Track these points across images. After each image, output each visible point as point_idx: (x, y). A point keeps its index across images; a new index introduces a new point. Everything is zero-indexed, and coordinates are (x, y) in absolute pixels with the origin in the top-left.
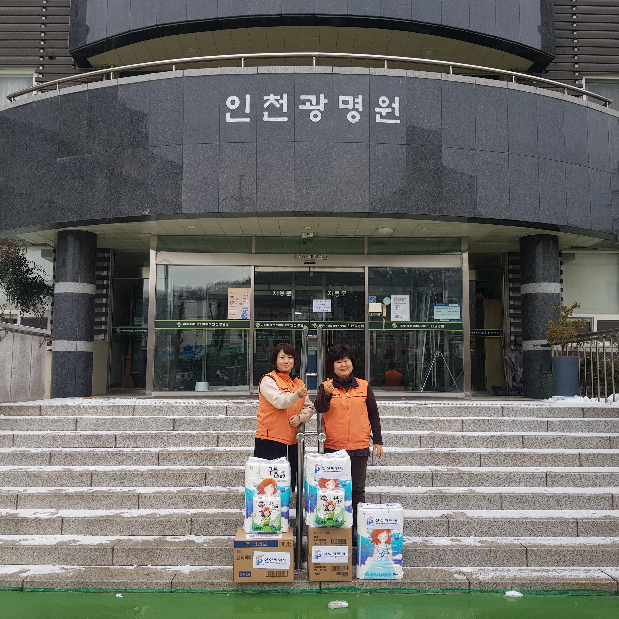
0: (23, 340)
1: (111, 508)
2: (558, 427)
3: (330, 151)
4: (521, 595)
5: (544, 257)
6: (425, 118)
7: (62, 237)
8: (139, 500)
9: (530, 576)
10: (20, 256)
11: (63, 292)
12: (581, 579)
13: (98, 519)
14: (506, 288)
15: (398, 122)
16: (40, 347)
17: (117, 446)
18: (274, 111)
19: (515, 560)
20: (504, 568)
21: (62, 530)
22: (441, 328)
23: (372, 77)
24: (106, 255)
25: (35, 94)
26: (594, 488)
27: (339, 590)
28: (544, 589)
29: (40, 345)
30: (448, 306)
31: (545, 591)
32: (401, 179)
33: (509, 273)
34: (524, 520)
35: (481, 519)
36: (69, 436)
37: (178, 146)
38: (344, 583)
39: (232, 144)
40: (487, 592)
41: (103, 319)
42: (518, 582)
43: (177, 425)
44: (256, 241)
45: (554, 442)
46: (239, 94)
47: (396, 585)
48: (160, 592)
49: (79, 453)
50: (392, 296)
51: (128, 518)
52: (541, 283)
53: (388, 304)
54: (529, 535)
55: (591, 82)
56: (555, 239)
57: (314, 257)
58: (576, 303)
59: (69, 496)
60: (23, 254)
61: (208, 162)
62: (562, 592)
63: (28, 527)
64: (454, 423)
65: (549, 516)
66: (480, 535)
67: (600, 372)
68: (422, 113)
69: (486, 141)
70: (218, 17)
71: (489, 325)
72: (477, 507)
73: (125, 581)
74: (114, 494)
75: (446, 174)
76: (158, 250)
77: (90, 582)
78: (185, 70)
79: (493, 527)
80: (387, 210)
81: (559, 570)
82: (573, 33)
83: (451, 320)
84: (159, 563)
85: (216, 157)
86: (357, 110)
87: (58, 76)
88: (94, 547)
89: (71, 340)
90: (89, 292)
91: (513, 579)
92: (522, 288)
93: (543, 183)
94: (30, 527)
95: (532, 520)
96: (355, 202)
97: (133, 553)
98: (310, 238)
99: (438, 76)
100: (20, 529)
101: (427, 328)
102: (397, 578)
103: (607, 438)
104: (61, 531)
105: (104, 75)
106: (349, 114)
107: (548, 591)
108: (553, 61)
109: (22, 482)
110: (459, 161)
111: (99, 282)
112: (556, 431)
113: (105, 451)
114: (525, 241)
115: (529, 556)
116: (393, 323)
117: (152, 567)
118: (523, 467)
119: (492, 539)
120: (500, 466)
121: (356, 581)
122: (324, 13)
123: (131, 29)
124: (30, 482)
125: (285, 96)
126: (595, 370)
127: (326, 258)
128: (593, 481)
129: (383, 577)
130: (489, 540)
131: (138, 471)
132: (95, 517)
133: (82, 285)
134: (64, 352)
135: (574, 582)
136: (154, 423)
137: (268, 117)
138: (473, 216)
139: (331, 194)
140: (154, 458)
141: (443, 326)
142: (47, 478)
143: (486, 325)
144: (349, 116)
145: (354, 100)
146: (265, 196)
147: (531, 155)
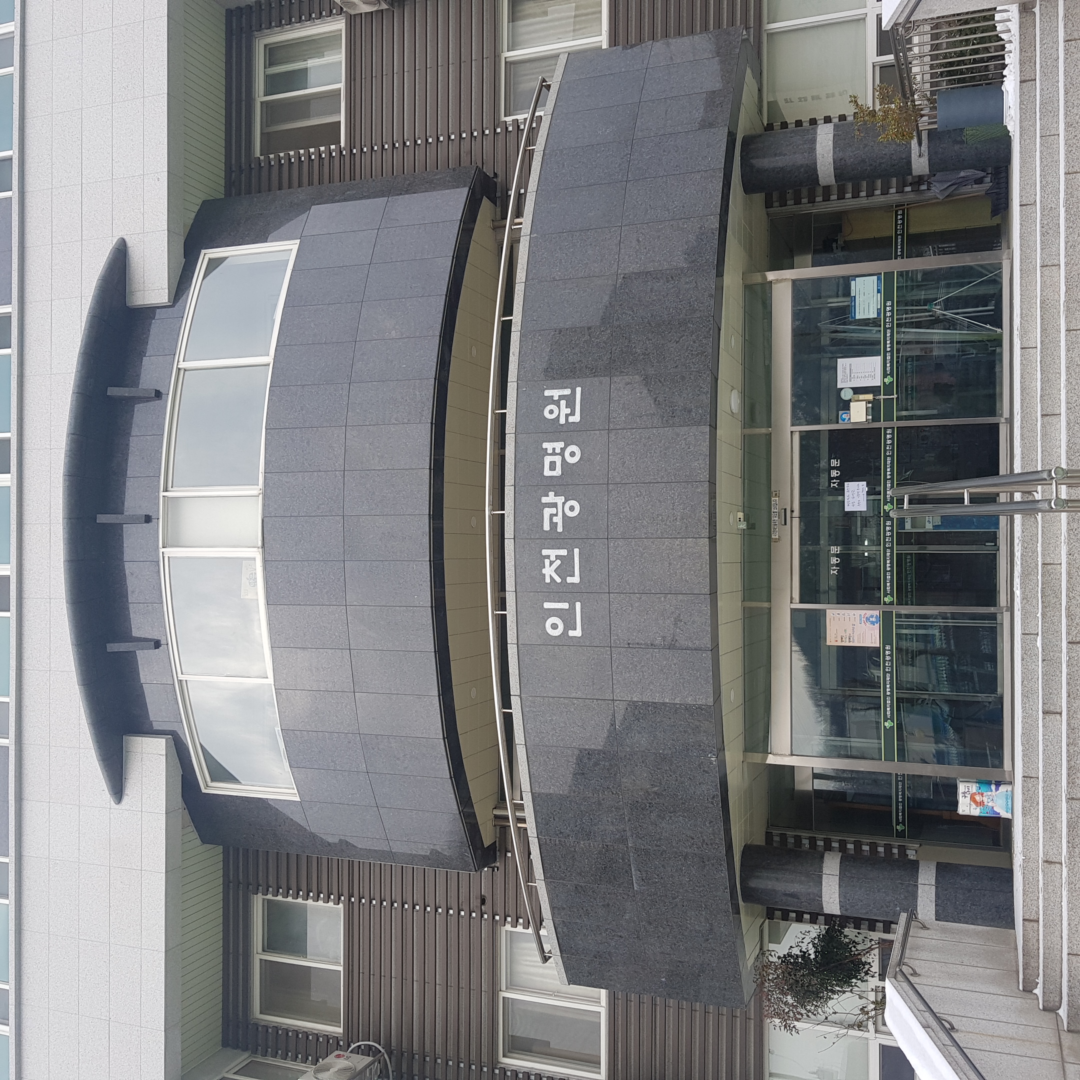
0: (916, 948)
2: (1050, 120)
3: (620, 487)
5: (776, 155)
7: (750, 895)
11: (838, 900)
14: (824, 207)
15: (579, 390)
16: (928, 929)
18: (565, 569)
22: (892, 306)
23: (518, 430)
29: (924, 927)
30: (855, 297)
32: (661, 382)
33: (800, 203)
37: (616, 708)
43: (1052, 708)
45: (1074, 125)
46: (543, 618)
50: (839, 387)
52: (817, 155)
53: (851, 392)
55: (509, 109)
56: (748, 141)
58: (850, 102)
61: (638, 665)
64: (1045, 279)
70: (433, 650)
75: (652, 316)
78: (511, 693)
80: (706, 399)
82: (442, 141)
83: (879, 291)
86: (563, 450)
90: (838, 861)
92: (825, 184)
93: (665, 170)
96: (694, 448)
99: (515, 337)
101: (892, 328)
103: (1067, 45)
106: (568, 461)
108: (481, 168)
112: (1058, 122)
116: (884, 383)
122: (428, 503)
123: (449, 777)
125: (545, 552)
127: (778, 492)
133: (825, 870)
134: (936, 905)
136: (1049, 744)
137: (574, 576)
138: (715, 271)
139: (683, 484)
141: (889, 303)
143: (886, 234)
144: (571, 460)
145: (550, 455)
146: (686, 580)
147: (624, 191)
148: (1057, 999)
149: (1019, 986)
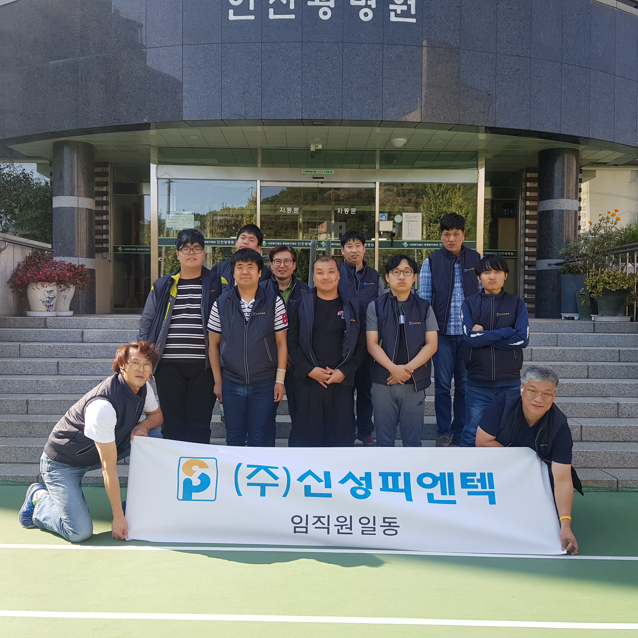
2: (567, 340)
3: (340, 52)
6: (443, 17)
7: (58, 148)
11: (62, 206)
15: (414, 20)
18: (280, 7)
24: (104, 170)
32: (416, 84)
36: (76, 347)
37: (177, 46)
39: (235, 45)
41: (104, 237)
44: (263, 155)
45: (563, 354)
49: (87, 362)
50: (403, 214)
52: (559, 200)
53: (400, 221)
57: (323, 171)
61: (210, 64)
68: (439, 11)
69: (507, 44)
71: (504, 245)
76: (159, 163)
85: (217, 58)
86: (369, 7)
89: (73, 256)
90: (89, 207)
94: (42, 429)
96: (366, 109)
98: (318, 151)
103: (617, 351)
106: (361, 11)
110: (478, 65)
111: (99, 199)
114: (544, 155)
116: (404, 242)
124: (39, 389)
133: (81, 199)
137: (274, 14)
138: (491, 126)
139: (341, 100)
142: (56, 385)
143: (500, 245)
144: (361, 14)
146: (271, 102)
147: (554, 60)
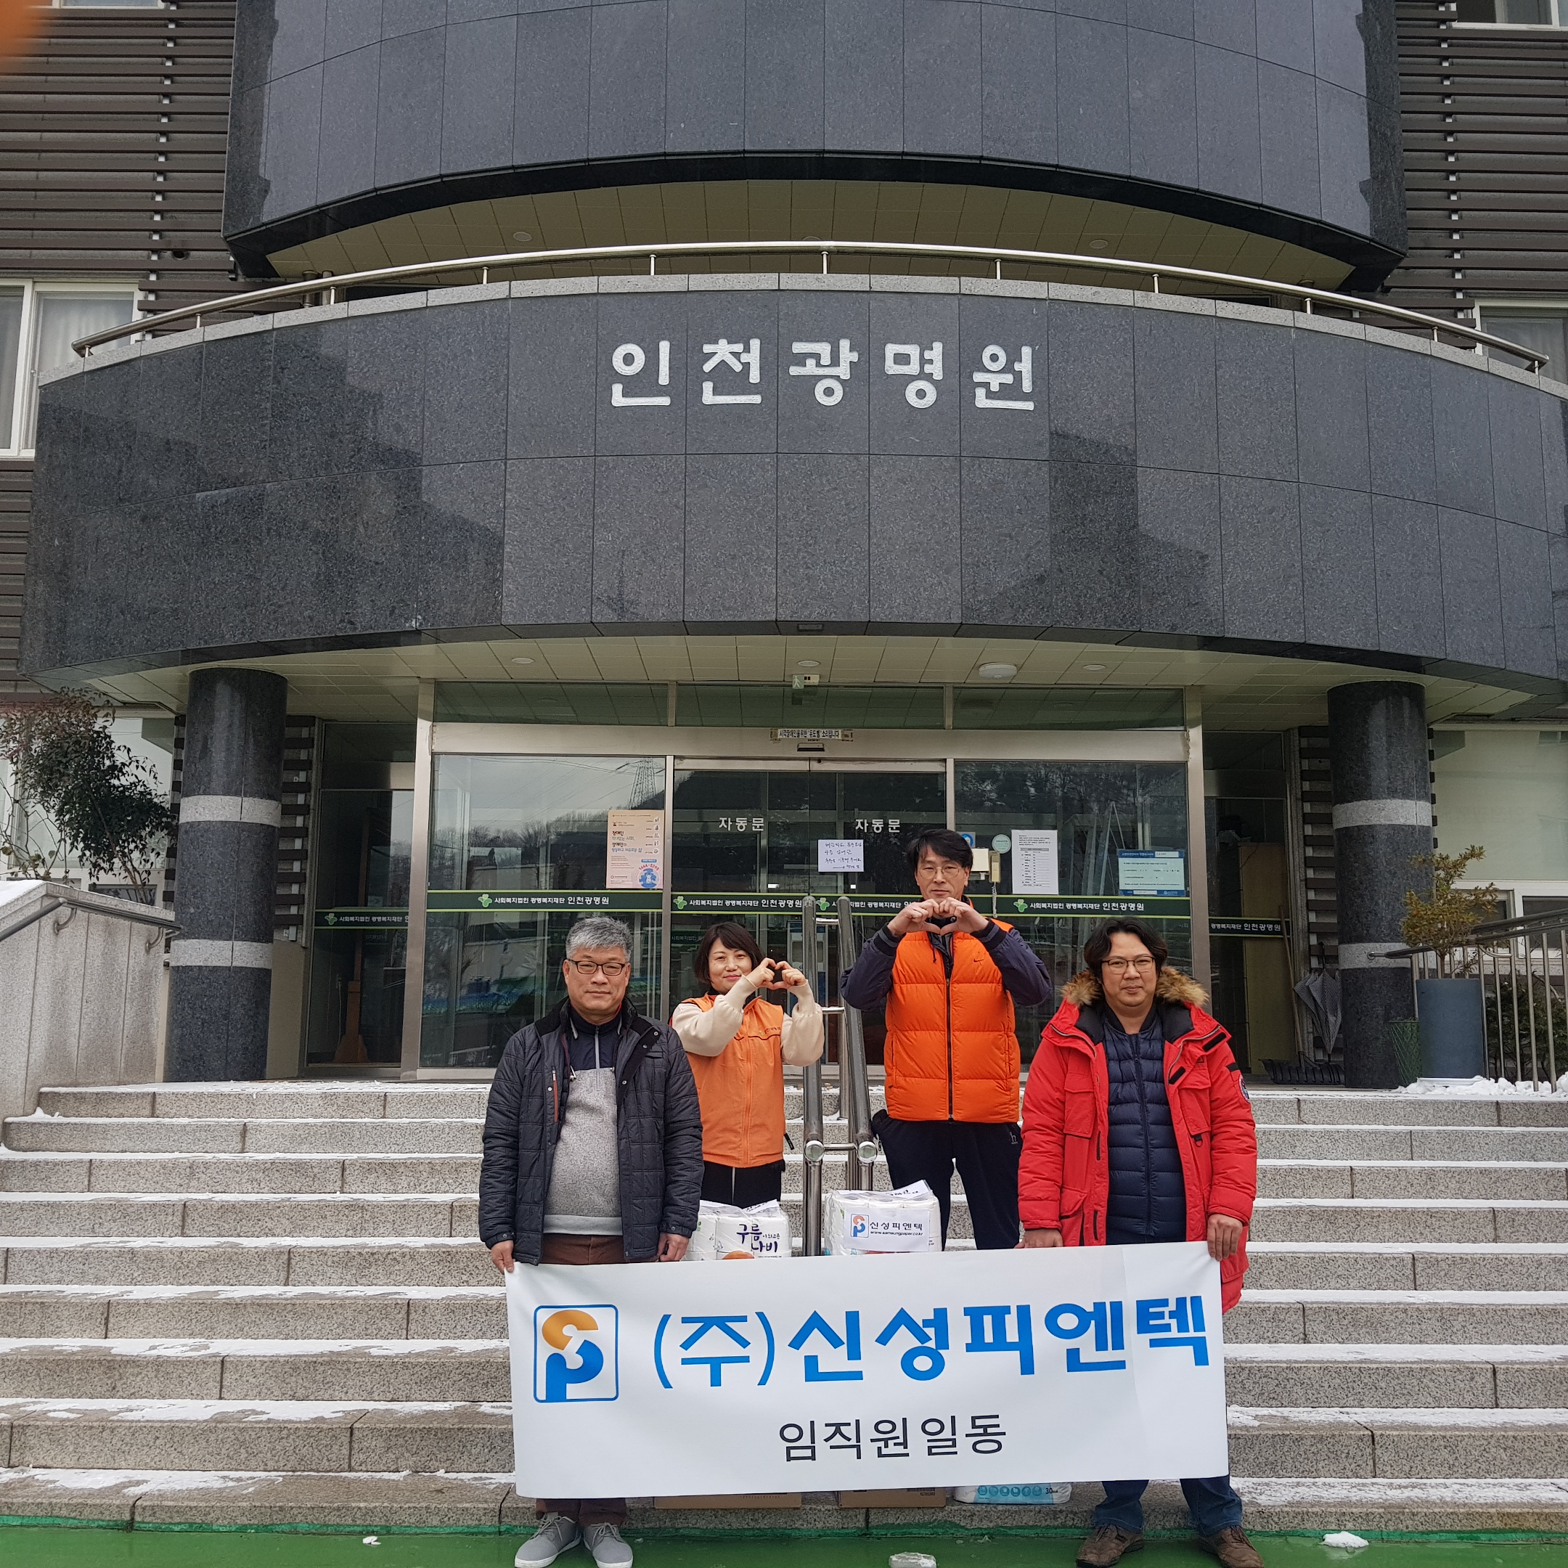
0: (110, 933)
1: (339, 1337)
2: (1436, 1147)
3: (863, 476)
4: (1364, 1543)
5: (1389, 737)
6: (1095, 398)
7: (202, 685)
8: (408, 1316)
9: (1384, 1497)
10: (98, 733)
11: (201, 819)
12: (1508, 1505)
13: (311, 1359)
14: (1294, 815)
15: (1029, 406)
16: (148, 951)
17: (347, 1188)
18: (727, 379)
19: (1344, 1462)
20: (1317, 1480)
21: (221, 1387)
23: (964, 299)
24: (305, 733)
25: (137, 341)
26: (1533, 1293)
27: (915, 1531)
28: (1420, 1528)
29: (150, 946)
30: (1154, 857)
31: (1423, 1533)
33: (1303, 779)
34: (1364, 1365)
35: (1257, 1362)
36: (228, 1166)
37: (493, 463)
38: (925, 1511)
39: (626, 460)
40: (1279, 1534)
41: (295, 889)
42: (1354, 1510)
44: (679, 697)
45: (1429, 1182)
46: (643, 340)
47: (1055, 1518)
48: (472, 1534)
49: (255, 1205)
50: (1014, 832)
51: (383, 1356)
52: (1384, 801)
54: (1375, 1403)
55: (1496, 314)
56: (1415, 693)
57: (821, 734)
58: (1473, 847)
59: (236, 1307)
60: (105, 727)
62: (1463, 1535)
63: (138, 1379)
65: (1423, 1358)
66: (1254, 1402)
67: (1535, 1018)
68: (1086, 385)
69: (1242, 454)
70: (590, 157)
71: (1255, 907)
72: (1246, 1336)
73: (385, 1504)
74: (347, 1301)
76: (436, 718)
77: (300, 1507)
78: (513, 282)
79: (1286, 1382)
80: (1004, 619)
81: (1455, 1486)
82: (1449, 198)
83: (1160, 892)
84: (465, 1466)
85: (585, 489)
86: (929, 377)
87: (195, 297)
88: (304, 1426)
89: (220, 939)
90: (266, 821)
91: (1341, 1504)
92: (1335, 813)
93: (1384, 556)
94: (142, 1380)
95: (1384, 1365)
97: (401, 1441)
98: (809, 689)
99: (1124, 297)
100: (119, 1384)
101: (1101, 911)
102: (1055, 1501)
103: (1560, 1174)
104: (218, 1390)
105: (308, 295)
106: (910, 387)
107: (1429, 1532)
108: (1401, 264)
109: (116, 1275)
110: (1178, 500)
111: (287, 800)
112: (1432, 1158)
113: (319, 1201)
114: (1340, 697)
115: (1378, 1452)
116: (1016, 899)
117: (447, 1475)
118: (1355, 1243)
119: (1286, 1411)
120: (1297, 1241)
121: (956, 1508)
122: (845, 148)
123: (377, 186)
124: (136, 1275)
125: (755, 344)
126: (1524, 1014)
127: (850, 739)
128: (1529, 1276)
129: (1020, 1499)
130: (1279, 1414)
131: (403, 1247)
132: (304, 1356)
133: (249, 802)
134: (200, 967)
135: (1492, 1511)
136: (436, 1134)
137: (714, 394)
138: (1214, 634)
140: (440, 1216)
141: (1141, 907)
142: (179, 1264)
143: (1246, 907)
144: (911, 393)
145: (922, 355)
146: (706, 583)
147: (1354, 488)
148: (23, 1144)
149: (46, 1086)
